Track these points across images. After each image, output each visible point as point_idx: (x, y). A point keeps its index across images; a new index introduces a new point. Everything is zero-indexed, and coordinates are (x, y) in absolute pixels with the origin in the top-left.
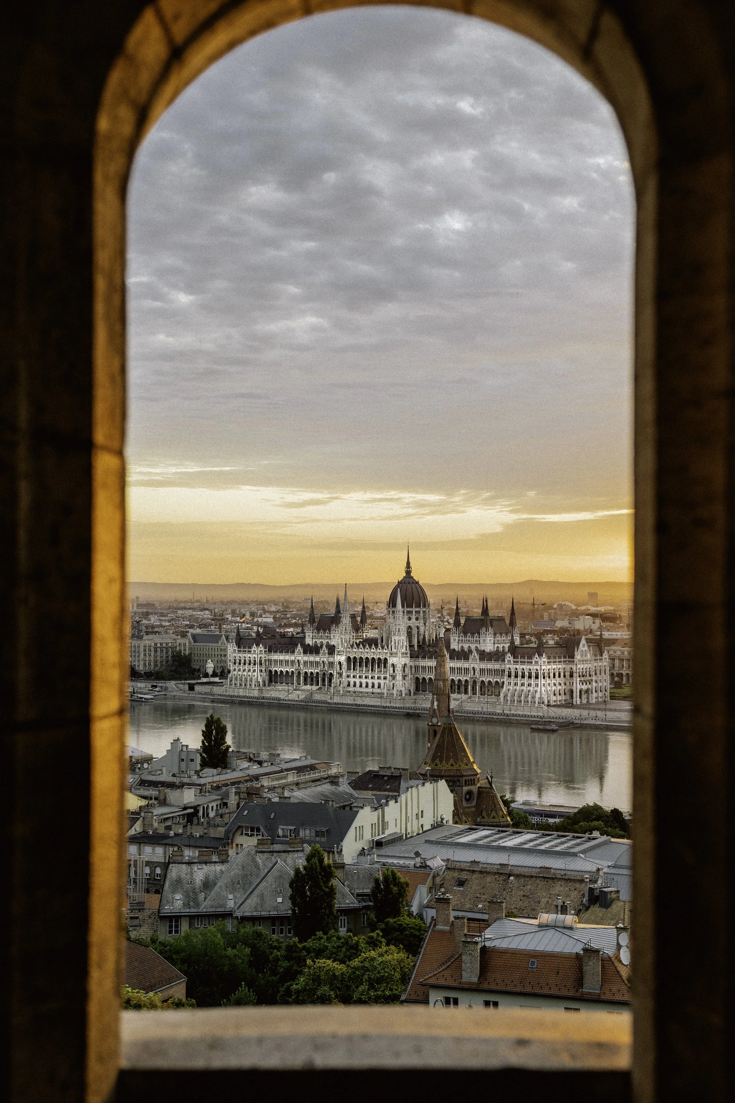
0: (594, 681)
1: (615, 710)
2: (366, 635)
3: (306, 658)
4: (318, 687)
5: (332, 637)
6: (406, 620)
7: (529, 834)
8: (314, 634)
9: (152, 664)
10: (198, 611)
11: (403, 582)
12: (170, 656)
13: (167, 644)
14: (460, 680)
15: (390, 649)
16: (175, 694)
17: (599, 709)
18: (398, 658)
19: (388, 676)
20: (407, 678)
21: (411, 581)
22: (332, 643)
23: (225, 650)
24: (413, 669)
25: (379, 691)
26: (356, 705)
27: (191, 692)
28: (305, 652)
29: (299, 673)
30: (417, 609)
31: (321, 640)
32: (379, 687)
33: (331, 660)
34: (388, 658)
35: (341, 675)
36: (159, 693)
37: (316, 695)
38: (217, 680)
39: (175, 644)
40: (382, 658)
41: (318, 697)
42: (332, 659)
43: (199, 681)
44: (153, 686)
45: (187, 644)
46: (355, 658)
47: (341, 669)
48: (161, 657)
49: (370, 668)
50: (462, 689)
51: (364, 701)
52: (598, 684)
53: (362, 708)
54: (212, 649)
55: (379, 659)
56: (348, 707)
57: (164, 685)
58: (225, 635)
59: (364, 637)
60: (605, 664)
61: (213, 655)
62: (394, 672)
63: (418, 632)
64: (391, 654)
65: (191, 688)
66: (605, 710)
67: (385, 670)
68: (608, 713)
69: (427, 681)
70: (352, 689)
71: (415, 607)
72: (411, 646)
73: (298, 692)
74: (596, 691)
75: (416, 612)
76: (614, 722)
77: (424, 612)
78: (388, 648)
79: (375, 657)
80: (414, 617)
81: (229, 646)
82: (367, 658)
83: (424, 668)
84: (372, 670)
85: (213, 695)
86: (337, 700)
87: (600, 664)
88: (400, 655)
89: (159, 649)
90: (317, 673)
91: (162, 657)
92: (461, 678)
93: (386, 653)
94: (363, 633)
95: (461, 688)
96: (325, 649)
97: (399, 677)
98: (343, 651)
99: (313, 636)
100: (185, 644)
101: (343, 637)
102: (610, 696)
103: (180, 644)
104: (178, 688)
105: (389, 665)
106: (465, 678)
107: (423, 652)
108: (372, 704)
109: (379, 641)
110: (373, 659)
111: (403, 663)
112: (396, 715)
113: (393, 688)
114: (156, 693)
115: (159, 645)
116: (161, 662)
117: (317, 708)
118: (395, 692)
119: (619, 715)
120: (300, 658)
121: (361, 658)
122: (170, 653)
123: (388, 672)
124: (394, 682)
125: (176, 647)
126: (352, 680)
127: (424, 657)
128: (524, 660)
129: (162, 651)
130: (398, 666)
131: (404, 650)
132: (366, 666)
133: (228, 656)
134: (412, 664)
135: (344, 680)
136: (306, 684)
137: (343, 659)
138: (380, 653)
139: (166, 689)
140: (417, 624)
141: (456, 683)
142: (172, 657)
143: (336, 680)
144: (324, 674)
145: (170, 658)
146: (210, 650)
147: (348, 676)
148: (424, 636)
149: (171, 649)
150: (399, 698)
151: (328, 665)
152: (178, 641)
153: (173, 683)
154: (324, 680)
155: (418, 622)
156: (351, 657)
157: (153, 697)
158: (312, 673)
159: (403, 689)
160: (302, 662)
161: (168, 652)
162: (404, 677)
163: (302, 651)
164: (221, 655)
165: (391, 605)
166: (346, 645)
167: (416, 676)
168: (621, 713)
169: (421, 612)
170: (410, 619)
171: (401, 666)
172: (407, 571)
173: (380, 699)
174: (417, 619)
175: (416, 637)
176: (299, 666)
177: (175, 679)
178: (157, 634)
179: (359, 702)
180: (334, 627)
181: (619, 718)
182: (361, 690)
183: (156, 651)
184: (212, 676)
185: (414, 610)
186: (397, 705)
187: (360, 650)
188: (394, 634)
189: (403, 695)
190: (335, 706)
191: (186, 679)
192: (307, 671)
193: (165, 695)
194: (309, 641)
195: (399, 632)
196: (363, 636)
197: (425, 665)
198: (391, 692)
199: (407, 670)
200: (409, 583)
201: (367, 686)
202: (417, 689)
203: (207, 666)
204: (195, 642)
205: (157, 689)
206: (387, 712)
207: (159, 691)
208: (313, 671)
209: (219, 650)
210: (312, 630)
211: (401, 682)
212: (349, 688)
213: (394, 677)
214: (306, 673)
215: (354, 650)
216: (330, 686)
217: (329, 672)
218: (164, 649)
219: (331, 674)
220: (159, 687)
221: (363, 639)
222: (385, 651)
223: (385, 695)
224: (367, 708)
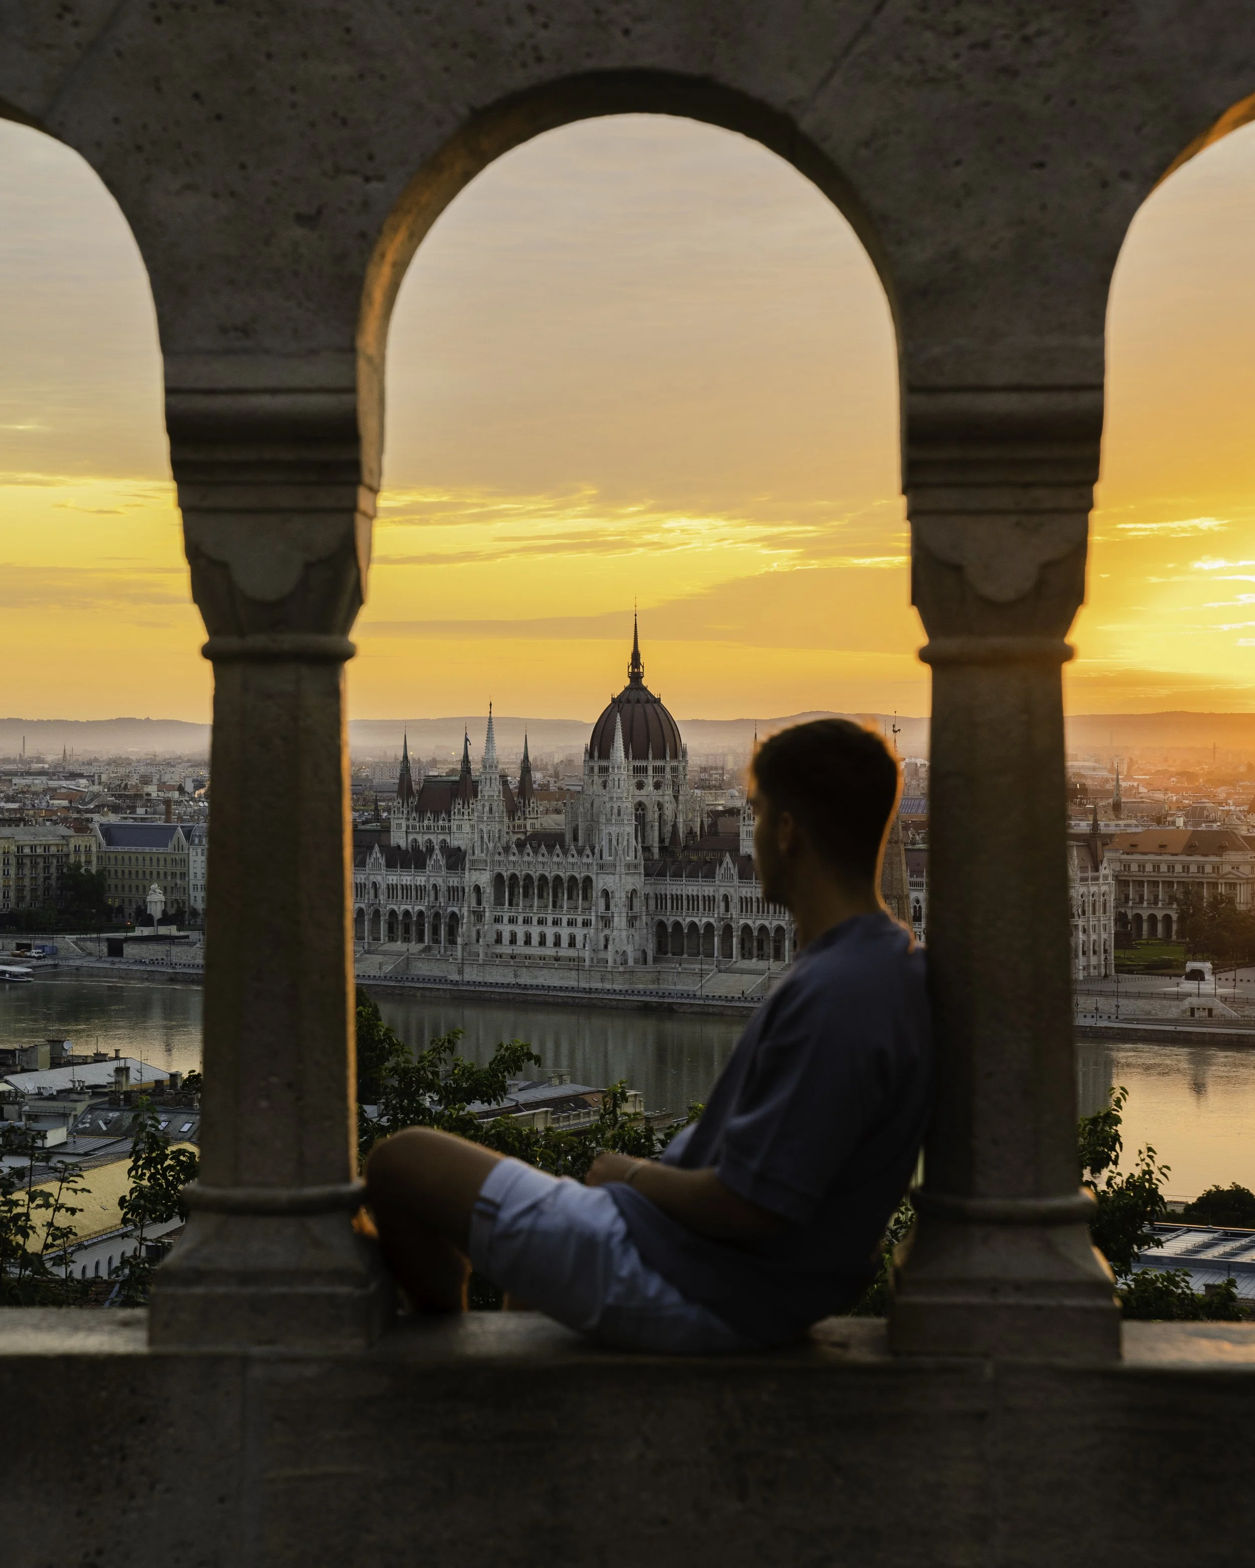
0: (1080, 928)
1: (1139, 996)
2: (533, 825)
3: (393, 879)
4: (421, 946)
5: (454, 828)
6: (633, 788)
7: (1192, 1233)
8: (411, 822)
9: (12, 894)
10: (60, 780)
11: (623, 700)
12: (54, 877)
13: (46, 847)
14: (763, 928)
15: (597, 855)
16: (78, 963)
17: (1101, 993)
18: (617, 877)
19: (593, 919)
20: (637, 924)
21: (643, 697)
22: (457, 841)
23: (185, 862)
24: (652, 902)
25: (572, 953)
26: (519, 986)
27: (116, 959)
28: (390, 865)
29: (377, 913)
30: (659, 763)
31: (426, 837)
32: (572, 944)
33: (454, 881)
34: (594, 877)
35: (479, 916)
36: (40, 963)
37: (420, 965)
38: (173, 930)
39: (64, 849)
40: (578, 876)
41: (424, 969)
42: (456, 880)
43: (130, 934)
44: (19, 946)
45: (94, 849)
46: (513, 877)
47: (479, 902)
48: (32, 878)
49: (551, 899)
50: (770, 948)
51: (536, 977)
52: (1089, 936)
53: (534, 992)
54: (151, 860)
55: (573, 879)
56: (501, 990)
57: (48, 943)
58: (182, 827)
59: (528, 828)
60: (1104, 888)
61: (155, 874)
62: (608, 907)
63: (660, 816)
64: (601, 867)
65: (116, 949)
66: (1117, 995)
67: (586, 905)
68: (1122, 1002)
69: (686, 931)
70: (505, 949)
71: (654, 758)
72: (646, 849)
73: (379, 958)
74: (1084, 953)
75: (655, 769)
76: (1139, 1021)
77: (674, 769)
78: (593, 854)
79: (561, 874)
80: (650, 781)
81: (192, 853)
82: (543, 878)
83: (677, 899)
84: (554, 906)
85: (172, 965)
86: (472, 974)
87: (1094, 889)
88: (621, 869)
89: (27, 861)
90: (421, 913)
91: (35, 878)
92: (766, 923)
93: (588, 865)
94: (525, 819)
95: (765, 946)
96: (440, 857)
97: (620, 921)
98: (486, 861)
99: (408, 827)
100: (88, 850)
101: (483, 826)
102: (1116, 966)
103: (77, 850)
104: (81, 949)
105: (596, 892)
106: (775, 923)
107: (673, 862)
108: (557, 983)
109: (568, 837)
110: (558, 878)
111: (630, 887)
112: (617, 1008)
113: (606, 947)
114: (35, 962)
115: (27, 851)
116: (34, 890)
117: (427, 993)
118: (610, 956)
119: (1148, 1007)
120: (379, 878)
121: (528, 877)
122: (53, 870)
123: (593, 908)
124: (607, 932)
125: (67, 855)
126: (506, 929)
127: (677, 875)
128: (919, 880)
129: (34, 865)
130: (617, 895)
131: (630, 858)
132: (541, 896)
133: (192, 876)
134: (649, 890)
135: (488, 928)
136: (392, 939)
137: (484, 879)
138: (573, 864)
139: (54, 952)
140: (658, 799)
141: (755, 933)
142: (58, 878)
143: (469, 930)
144: (437, 915)
145: (53, 882)
146: (148, 862)
147: (498, 920)
148: (675, 826)
149: (55, 861)
150: (621, 969)
151: (446, 894)
152: (73, 842)
153: (70, 938)
154: (435, 930)
155: (660, 792)
156: (505, 874)
157: (29, 970)
158: (407, 913)
159: (630, 949)
160: (384, 886)
161: (48, 867)
162: (632, 921)
163: (382, 861)
164: (174, 875)
165: (596, 754)
166: (491, 845)
167: (657, 918)
168: (1152, 1002)
169: (668, 769)
170: (640, 786)
171: (624, 895)
172: (633, 673)
173: (574, 973)
174: (657, 786)
175: (656, 828)
176: (376, 896)
177: (72, 931)
178: (22, 825)
179: (526, 978)
180: (458, 805)
181: (1149, 1013)
182: (528, 951)
183: (20, 865)
184: (162, 922)
185: (651, 764)
186: (617, 987)
187: (526, 858)
188: (609, 821)
189: (631, 962)
190: (468, 988)
191: (100, 930)
192: (396, 908)
193: (55, 966)
194: (399, 838)
195: (619, 814)
196: (525, 827)
197: (679, 893)
198: (602, 955)
199: (637, 903)
200: (638, 701)
201: (542, 942)
202: (661, 949)
203: (149, 899)
204: (109, 844)
205: (34, 953)
206: (594, 1002)
207: (39, 958)
208: (409, 908)
209: (169, 862)
210: (405, 812)
211: (624, 934)
212: (498, 946)
213: (607, 922)
214: (393, 913)
215: (512, 858)
216: (452, 941)
217: (450, 909)
218: (40, 861)
219: (453, 914)
220: (37, 947)
221: (525, 833)
222: (585, 860)
223: (587, 963)
224: (546, 992)
